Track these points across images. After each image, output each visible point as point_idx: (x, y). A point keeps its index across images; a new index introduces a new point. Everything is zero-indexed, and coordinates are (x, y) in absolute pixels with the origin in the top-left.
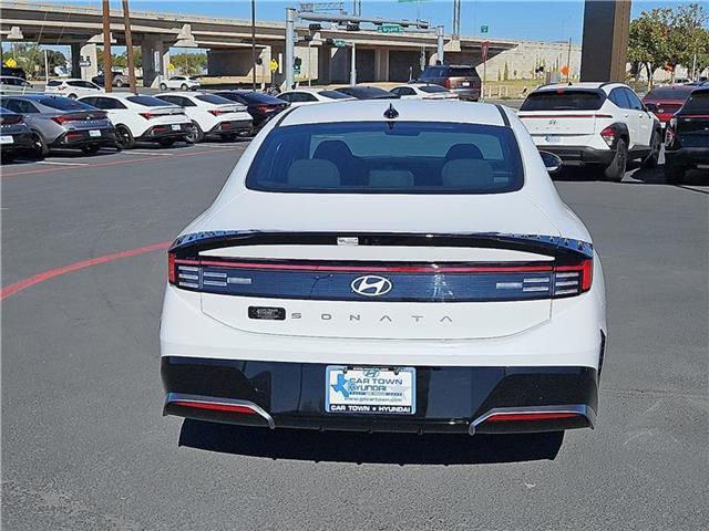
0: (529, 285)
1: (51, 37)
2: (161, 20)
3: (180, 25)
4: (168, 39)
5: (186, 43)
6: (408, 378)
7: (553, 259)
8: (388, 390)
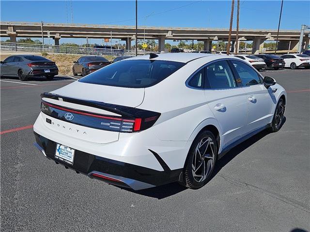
0: (113, 125)
1: (225, 39)
2: (260, 32)
3: (267, 33)
4: (262, 38)
5: (271, 39)
6: (73, 151)
7: (121, 116)
8: (68, 155)
